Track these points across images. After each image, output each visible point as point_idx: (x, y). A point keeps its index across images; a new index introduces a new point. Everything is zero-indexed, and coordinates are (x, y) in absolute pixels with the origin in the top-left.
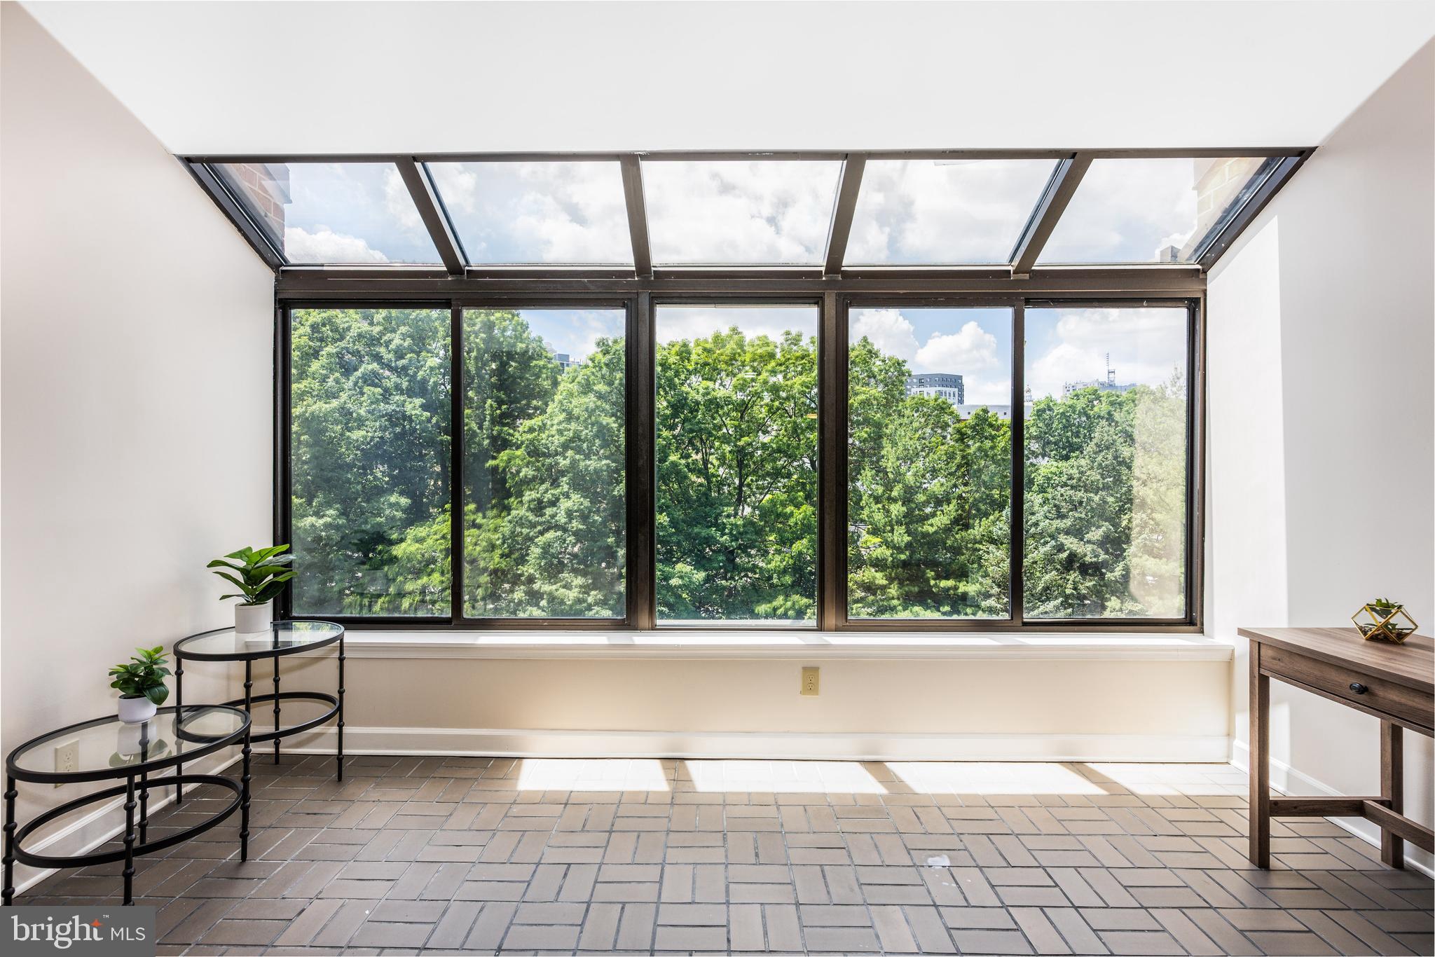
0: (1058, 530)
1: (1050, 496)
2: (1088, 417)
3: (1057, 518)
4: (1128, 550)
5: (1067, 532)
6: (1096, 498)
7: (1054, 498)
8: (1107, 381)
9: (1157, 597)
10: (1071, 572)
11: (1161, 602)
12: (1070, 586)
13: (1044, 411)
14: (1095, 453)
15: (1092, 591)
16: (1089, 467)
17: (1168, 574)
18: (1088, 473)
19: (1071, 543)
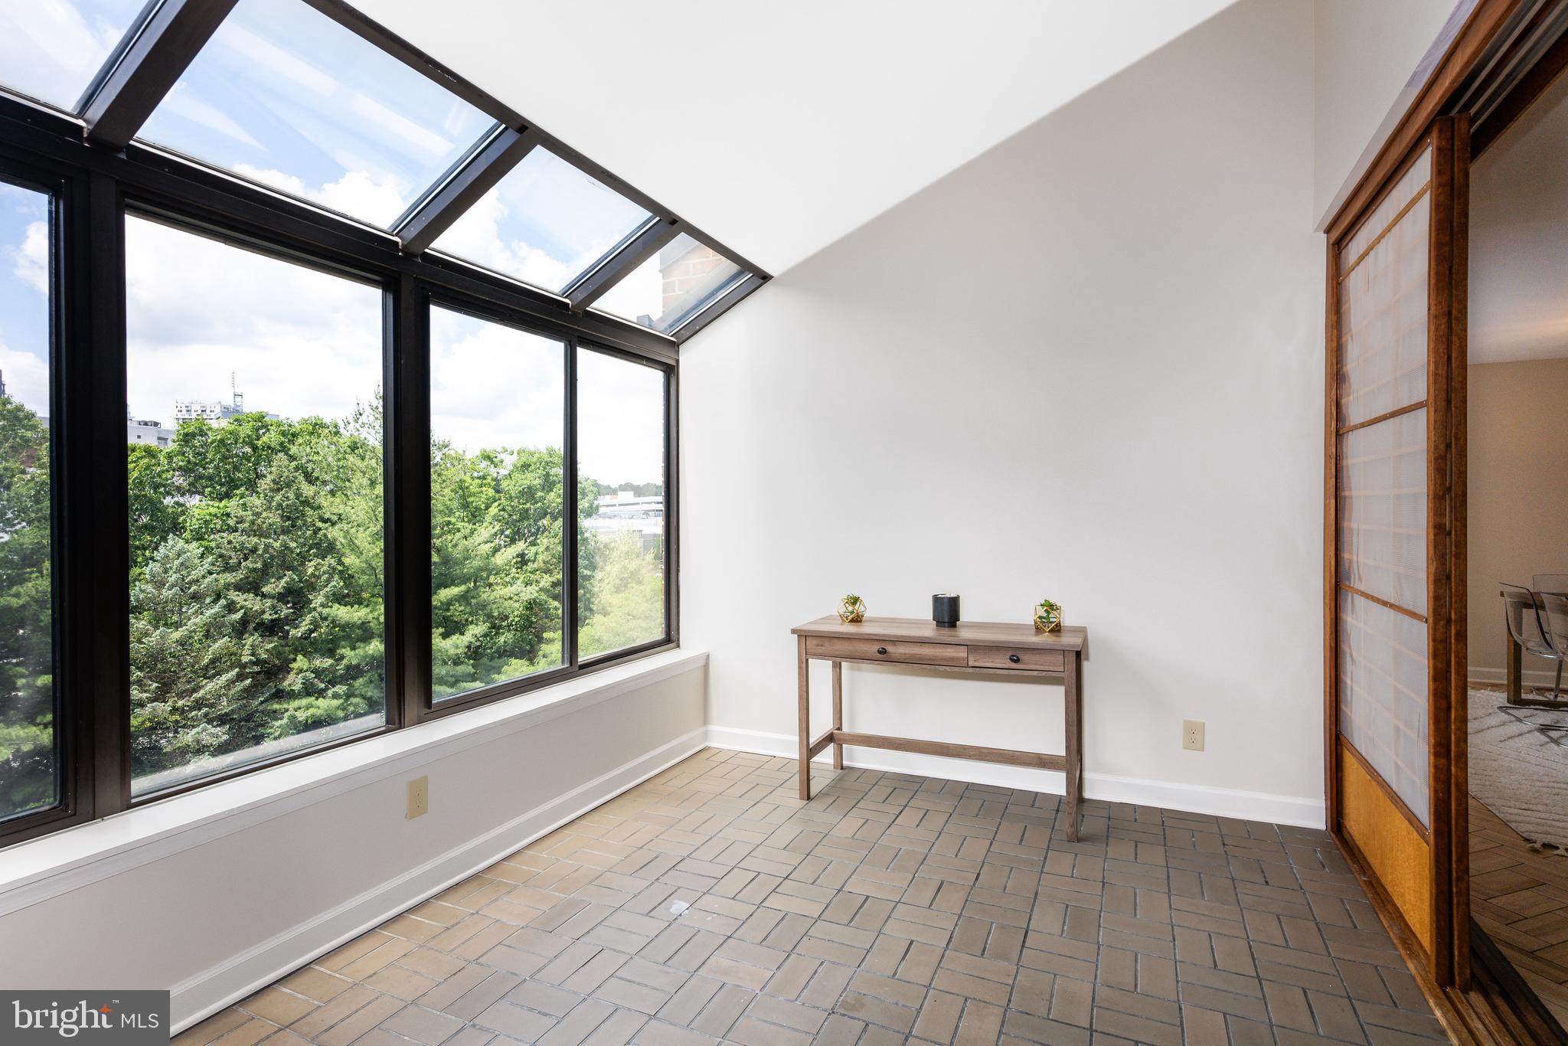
0: (227, 587)
1: (213, 544)
2: (255, 448)
3: (224, 571)
4: (315, 601)
5: (239, 587)
6: (277, 545)
7: (218, 547)
8: (233, 406)
9: (348, 649)
10: (246, 635)
11: (353, 653)
12: (246, 652)
13: (193, 435)
14: (272, 490)
15: (272, 654)
16: (264, 507)
17: (360, 621)
18: (265, 514)
19: (245, 600)
